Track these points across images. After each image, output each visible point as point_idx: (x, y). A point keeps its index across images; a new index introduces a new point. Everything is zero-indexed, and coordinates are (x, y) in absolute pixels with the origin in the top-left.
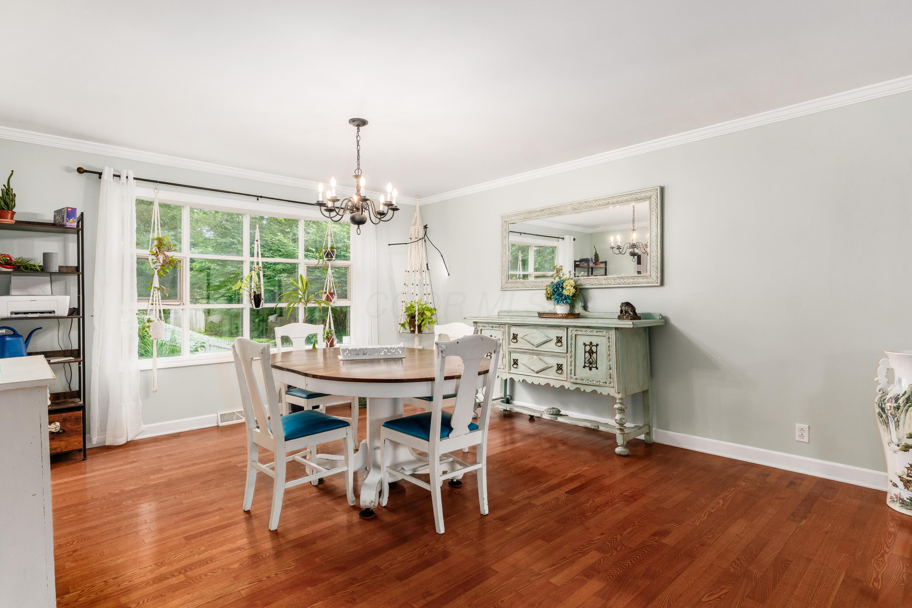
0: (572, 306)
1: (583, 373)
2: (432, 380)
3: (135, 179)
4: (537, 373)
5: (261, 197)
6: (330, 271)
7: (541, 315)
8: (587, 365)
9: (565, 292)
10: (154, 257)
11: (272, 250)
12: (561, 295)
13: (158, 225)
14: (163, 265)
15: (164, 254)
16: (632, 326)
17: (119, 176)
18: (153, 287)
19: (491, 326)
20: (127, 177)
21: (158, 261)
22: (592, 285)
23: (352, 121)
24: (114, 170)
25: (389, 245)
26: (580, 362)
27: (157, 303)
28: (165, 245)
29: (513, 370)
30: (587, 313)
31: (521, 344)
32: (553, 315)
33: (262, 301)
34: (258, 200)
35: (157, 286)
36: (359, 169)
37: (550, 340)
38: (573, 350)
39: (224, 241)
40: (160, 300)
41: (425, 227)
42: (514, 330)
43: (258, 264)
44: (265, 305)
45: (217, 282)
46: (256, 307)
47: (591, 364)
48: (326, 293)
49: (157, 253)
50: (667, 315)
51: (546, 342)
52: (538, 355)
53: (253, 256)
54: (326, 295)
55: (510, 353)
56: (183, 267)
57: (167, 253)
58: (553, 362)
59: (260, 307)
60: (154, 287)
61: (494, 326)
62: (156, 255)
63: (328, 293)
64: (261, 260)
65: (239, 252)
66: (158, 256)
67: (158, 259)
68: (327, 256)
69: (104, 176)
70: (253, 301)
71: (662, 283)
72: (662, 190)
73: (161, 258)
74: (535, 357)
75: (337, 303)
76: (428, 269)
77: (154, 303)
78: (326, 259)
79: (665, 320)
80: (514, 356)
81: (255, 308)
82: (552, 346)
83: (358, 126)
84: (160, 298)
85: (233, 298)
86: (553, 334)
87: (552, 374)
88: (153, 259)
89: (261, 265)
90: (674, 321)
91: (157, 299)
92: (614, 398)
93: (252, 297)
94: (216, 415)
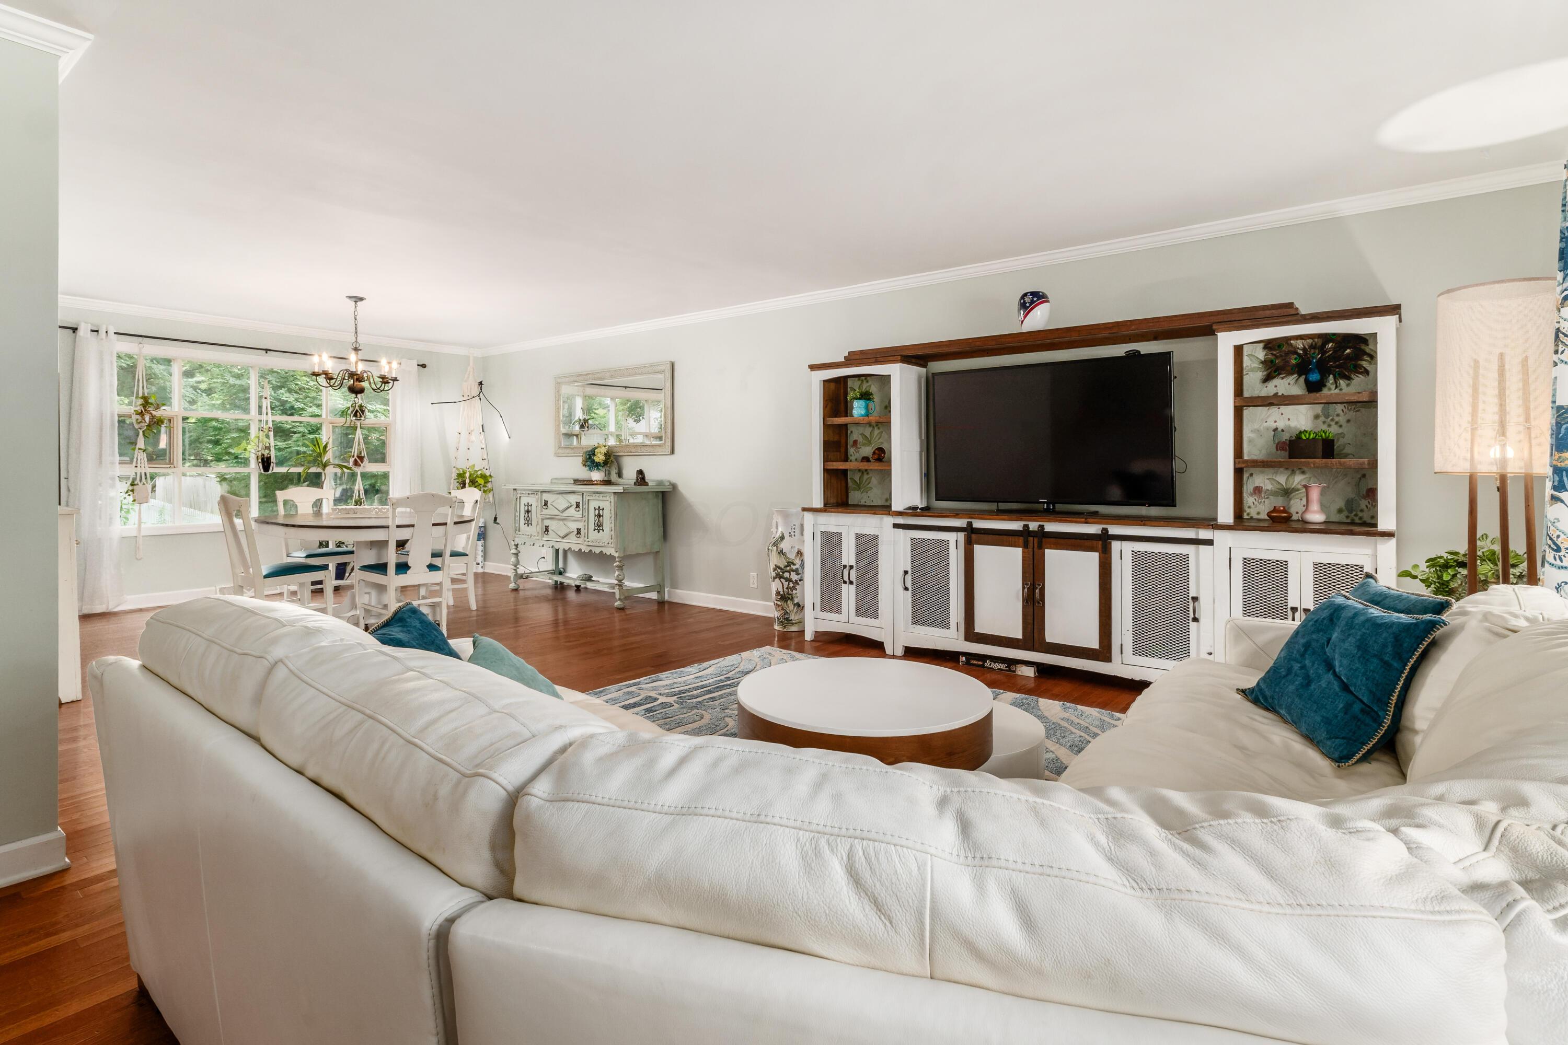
0: (608, 473)
1: (593, 535)
2: (388, 527)
3: (115, 333)
4: (563, 538)
5: (270, 350)
6: (359, 431)
7: (576, 481)
8: (596, 528)
9: (596, 459)
10: (138, 417)
11: (309, 397)
12: (593, 461)
13: (143, 382)
14: (149, 425)
15: (151, 414)
16: (622, 491)
17: (97, 331)
18: (137, 448)
19: (528, 492)
20: (107, 332)
21: (143, 421)
22: (625, 452)
23: (350, 297)
24: (92, 324)
25: (432, 404)
26: (592, 526)
27: (143, 466)
28: (151, 404)
29: (545, 538)
30: (620, 480)
31: (551, 511)
32: (590, 482)
33: (272, 464)
34: (266, 353)
35: (142, 448)
36: (356, 342)
37: (571, 506)
38: (586, 514)
39: (239, 384)
40: (146, 463)
41: (481, 383)
42: (546, 497)
43: (267, 422)
44: (276, 469)
45: (227, 439)
46: (265, 471)
47: (599, 527)
48: (353, 456)
49: (142, 412)
50: (677, 482)
51: (568, 508)
52: (563, 520)
53: (261, 414)
54: (353, 459)
55: (543, 519)
56: (173, 428)
57: (154, 413)
58: (574, 526)
59: (270, 472)
60: (139, 449)
61: (530, 493)
62: (141, 414)
63: (355, 457)
64: (270, 418)
65: (246, 410)
66: (143, 415)
67: (144, 419)
68: (355, 415)
69: (81, 332)
70: (260, 465)
71: (673, 452)
72: (673, 365)
73: (147, 418)
74: (561, 523)
75: (369, 467)
76: (483, 431)
77: (139, 465)
78: (354, 418)
79: (674, 486)
80: (547, 523)
81: (263, 472)
82: (572, 512)
83: (356, 302)
84: (146, 459)
85: (239, 460)
86: (574, 499)
87: (573, 538)
88: (137, 419)
89: (270, 424)
90: (682, 488)
91: (143, 462)
92: (614, 557)
93: (260, 460)
94: (214, 588)
